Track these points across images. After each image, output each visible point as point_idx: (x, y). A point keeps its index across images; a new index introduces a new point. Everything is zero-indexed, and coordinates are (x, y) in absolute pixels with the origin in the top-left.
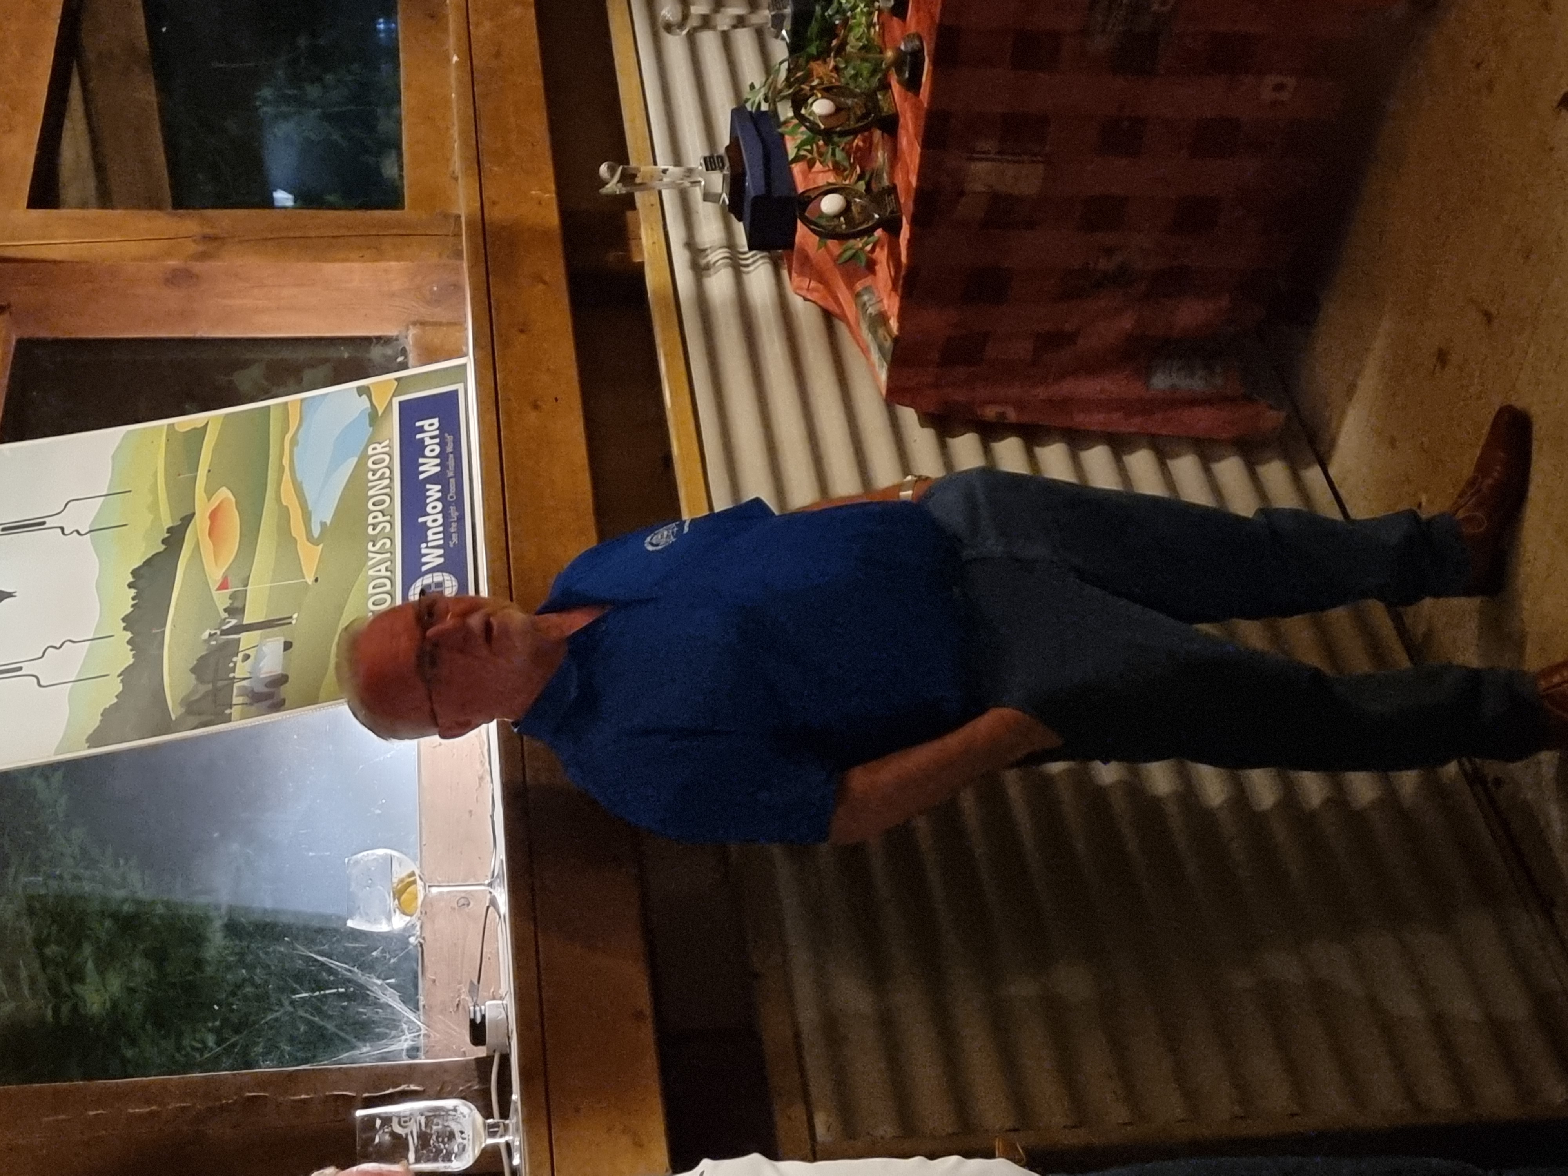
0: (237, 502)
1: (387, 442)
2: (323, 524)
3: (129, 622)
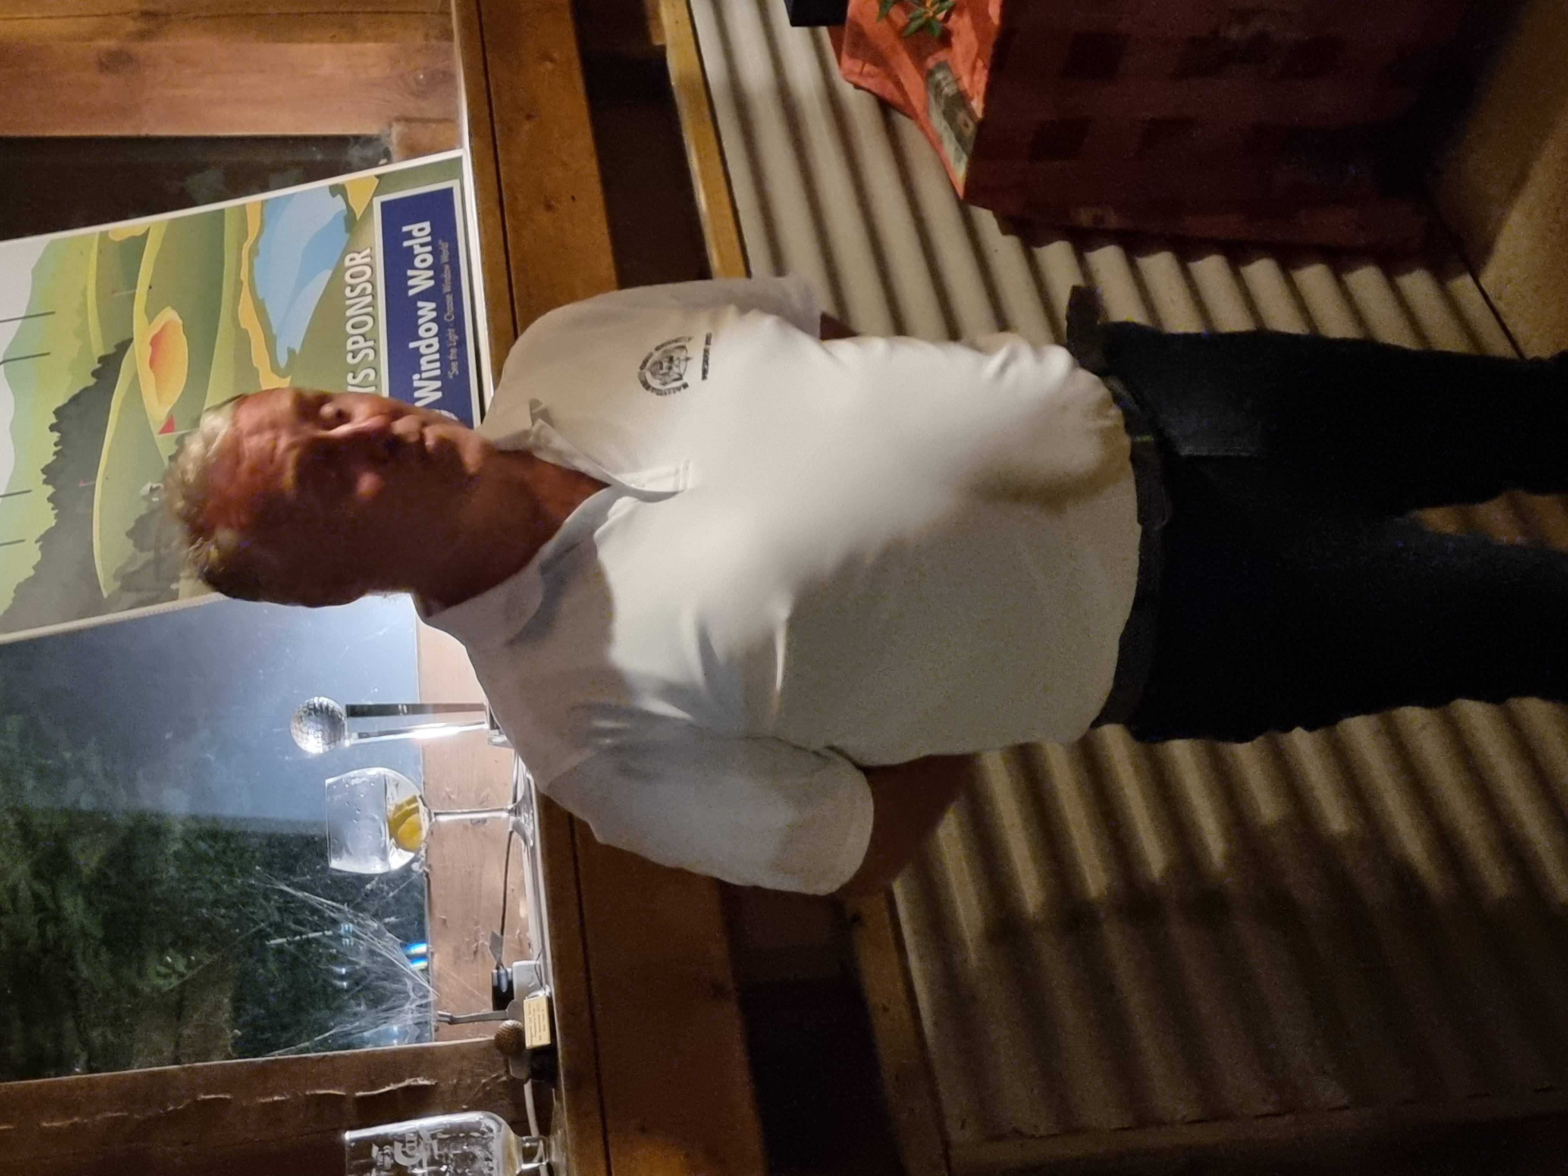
0: (183, 325)
1: (368, 251)
2: (291, 352)
3: (51, 473)
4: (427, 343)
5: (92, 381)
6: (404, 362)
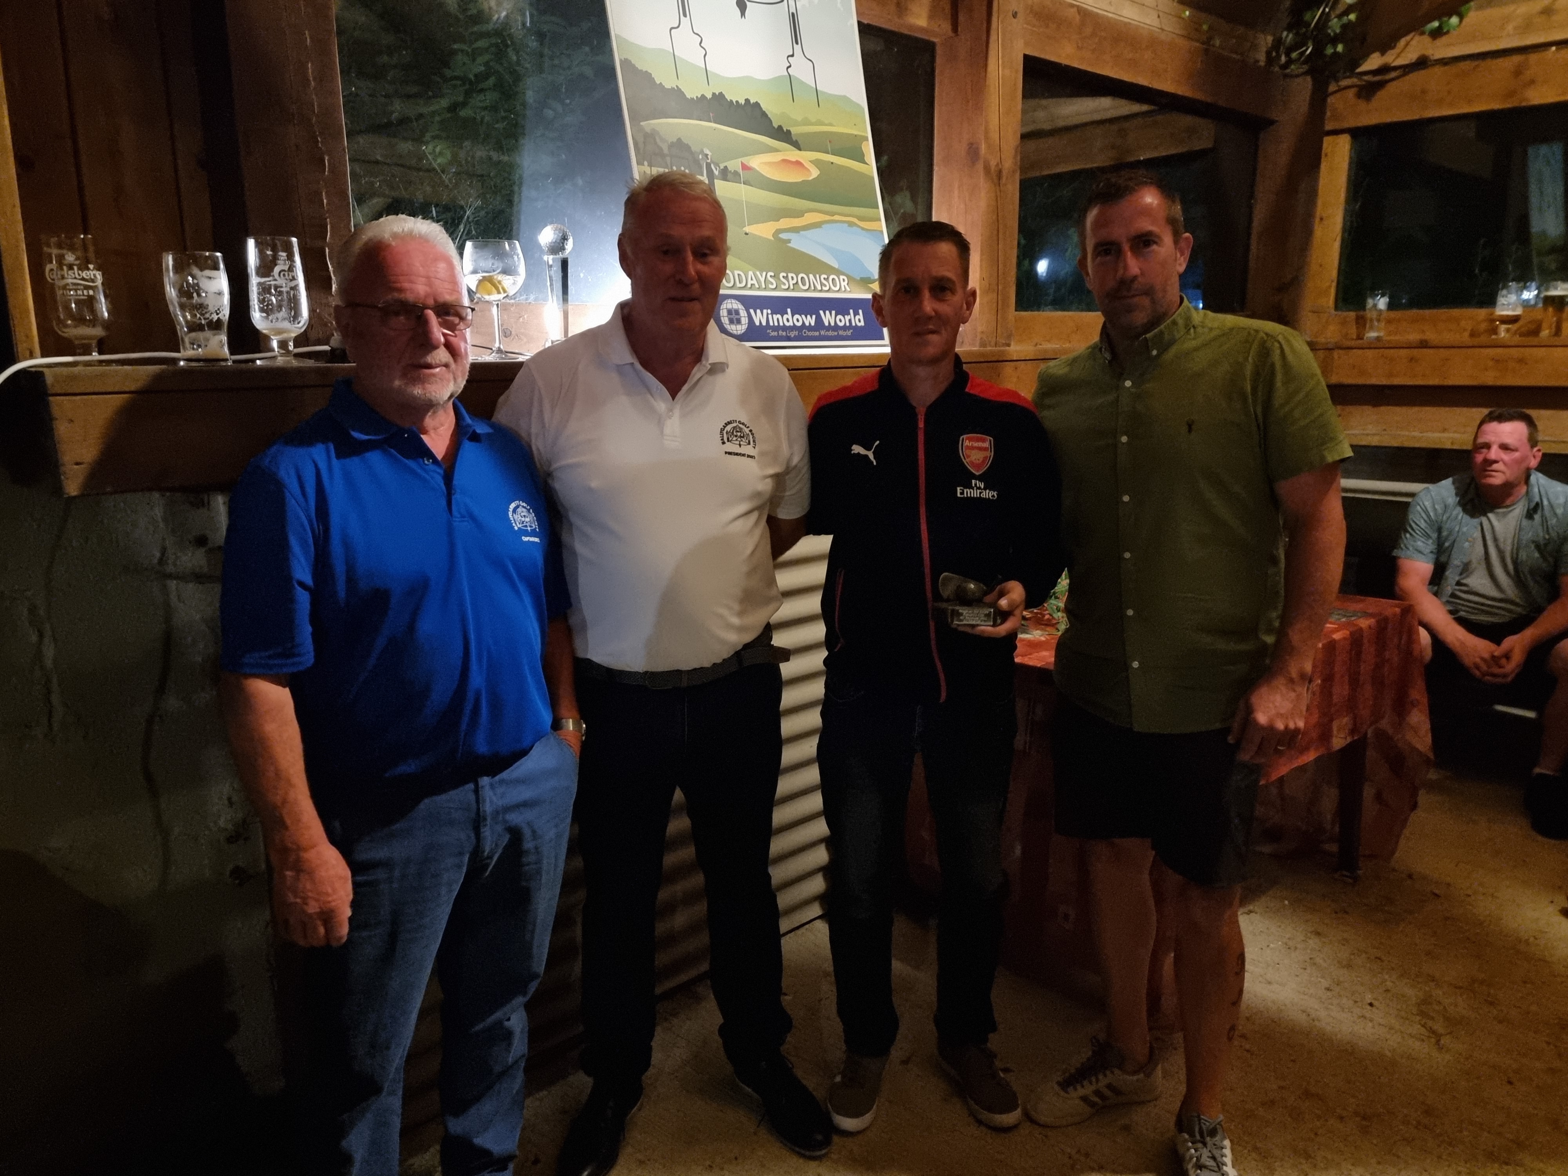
0: (808, 180)
1: (848, 289)
3: (719, 98)
4: (789, 319)
5: (775, 125)
6: (779, 305)
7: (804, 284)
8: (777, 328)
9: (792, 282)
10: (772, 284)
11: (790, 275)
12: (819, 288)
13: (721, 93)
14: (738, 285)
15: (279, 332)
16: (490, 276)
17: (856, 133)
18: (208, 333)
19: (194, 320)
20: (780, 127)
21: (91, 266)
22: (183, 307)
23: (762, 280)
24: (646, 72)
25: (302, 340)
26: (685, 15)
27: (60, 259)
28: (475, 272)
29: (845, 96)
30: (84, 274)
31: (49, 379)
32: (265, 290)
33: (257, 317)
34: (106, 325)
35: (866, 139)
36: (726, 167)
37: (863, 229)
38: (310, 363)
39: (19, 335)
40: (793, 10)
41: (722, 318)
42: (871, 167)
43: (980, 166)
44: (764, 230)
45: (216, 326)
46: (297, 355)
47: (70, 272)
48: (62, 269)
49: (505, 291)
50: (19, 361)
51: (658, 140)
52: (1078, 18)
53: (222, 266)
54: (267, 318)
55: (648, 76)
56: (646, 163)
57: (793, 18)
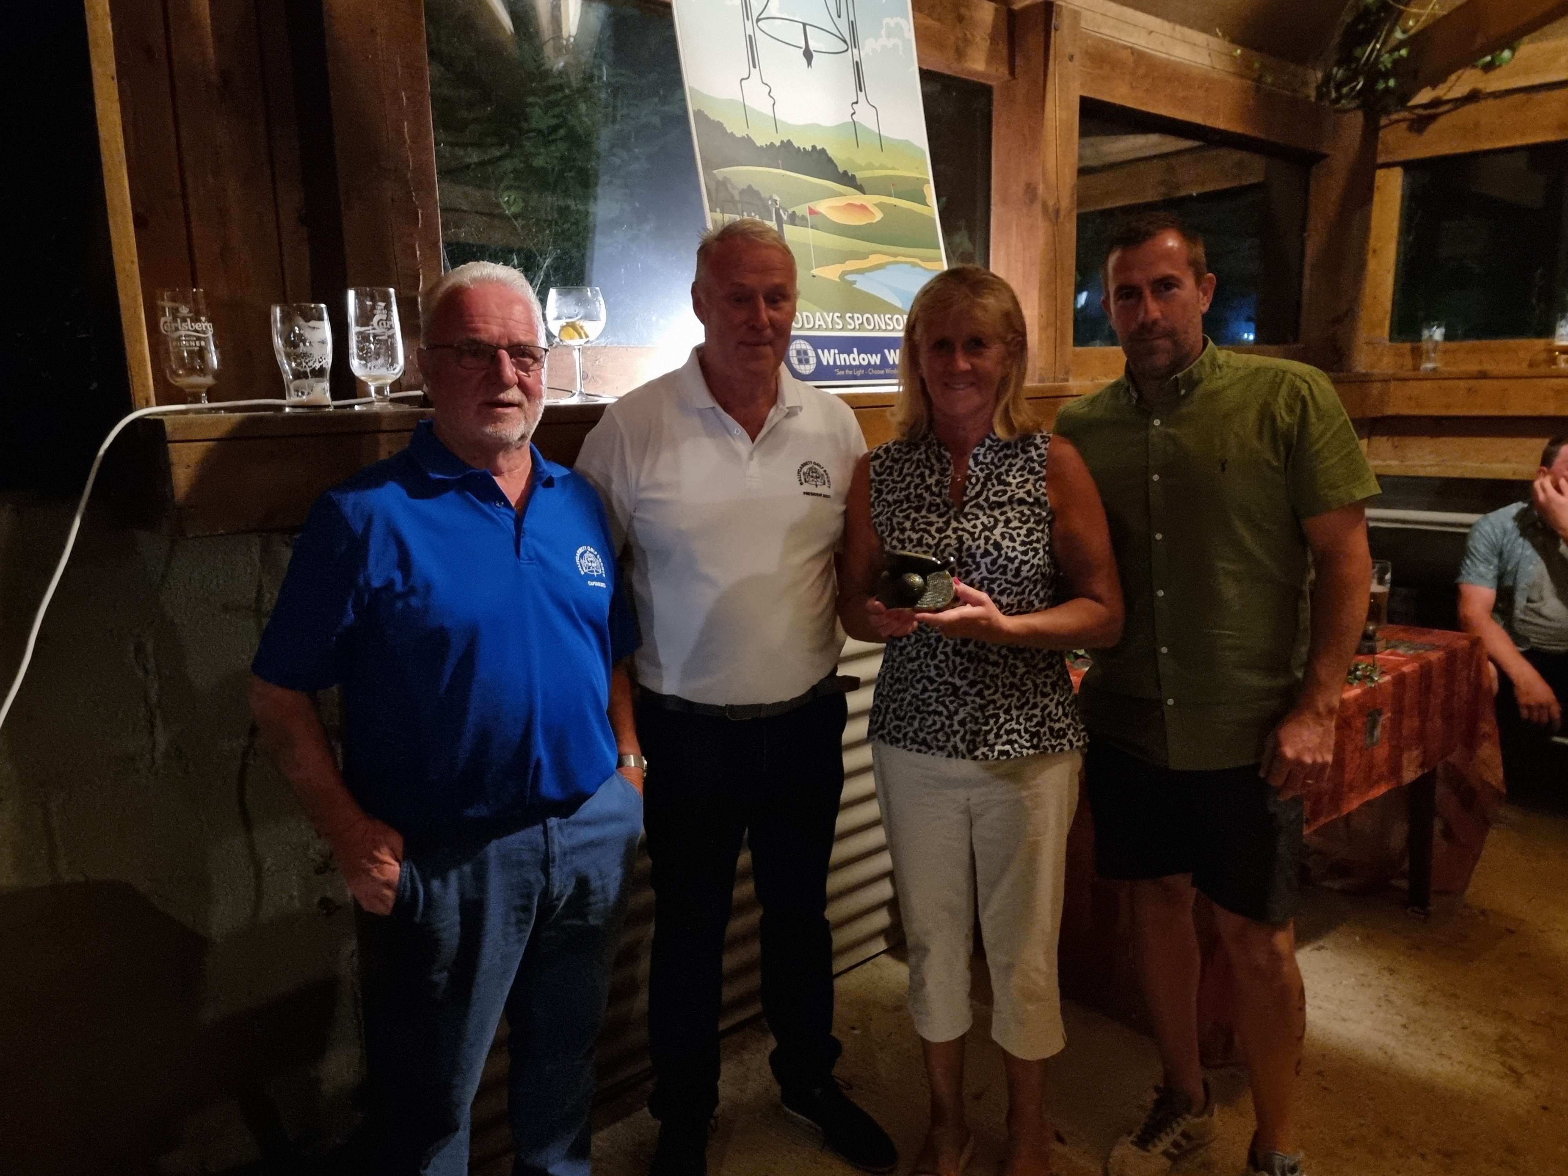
0: (872, 223)
3: (787, 145)
4: (856, 358)
5: (841, 170)
6: (845, 345)
7: (869, 324)
8: (843, 368)
9: (857, 322)
10: (838, 324)
11: (856, 315)
12: (883, 327)
13: (789, 141)
14: (806, 326)
15: (376, 379)
16: (572, 322)
17: (918, 176)
18: (311, 381)
19: (299, 368)
20: (845, 172)
21: (203, 319)
22: (288, 356)
23: (829, 320)
24: (718, 122)
25: (397, 386)
26: (754, 67)
27: (175, 312)
28: (559, 318)
29: (907, 141)
30: (197, 326)
31: (168, 428)
32: (363, 338)
33: (355, 365)
34: (217, 375)
35: (928, 182)
36: (794, 212)
37: (925, 269)
38: (406, 408)
39: (135, 384)
40: (857, 59)
41: (791, 359)
42: (933, 209)
43: (1038, 206)
44: (831, 273)
45: (319, 373)
46: (392, 400)
47: (183, 324)
48: (176, 322)
49: (587, 336)
50: (136, 410)
51: (729, 186)
52: (1131, 59)
53: (326, 316)
54: (365, 365)
55: (719, 126)
56: (718, 210)
57: (857, 66)
